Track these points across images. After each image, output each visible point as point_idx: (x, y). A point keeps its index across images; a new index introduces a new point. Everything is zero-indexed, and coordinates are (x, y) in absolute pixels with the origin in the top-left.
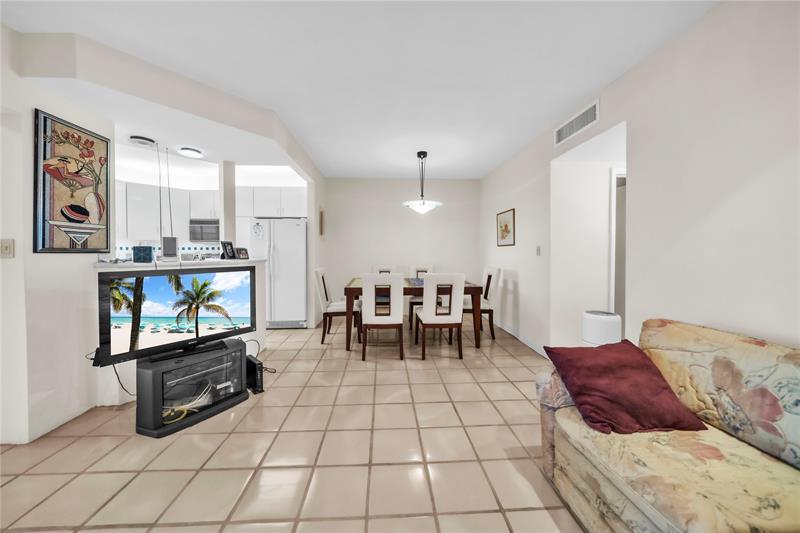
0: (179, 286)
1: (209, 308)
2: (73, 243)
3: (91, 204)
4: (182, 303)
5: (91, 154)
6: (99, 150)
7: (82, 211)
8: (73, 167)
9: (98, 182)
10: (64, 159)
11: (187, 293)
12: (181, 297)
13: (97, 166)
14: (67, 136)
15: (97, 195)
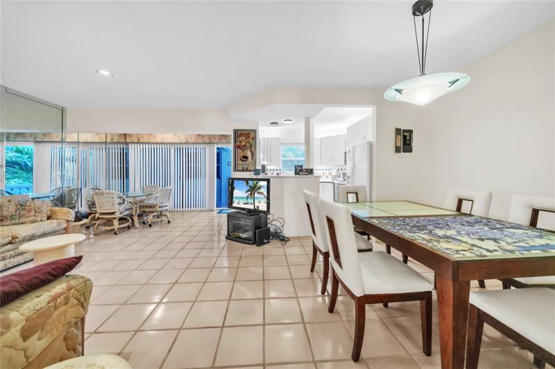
0: (247, 183)
1: (258, 193)
2: (243, 168)
3: (249, 154)
4: (249, 191)
5: (249, 137)
6: (252, 135)
7: (246, 157)
8: (243, 144)
9: (251, 146)
10: (241, 142)
11: (250, 186)
12: (248, 188)
13: (251, 141)
14: (241, 134)
15: (251, 151)
